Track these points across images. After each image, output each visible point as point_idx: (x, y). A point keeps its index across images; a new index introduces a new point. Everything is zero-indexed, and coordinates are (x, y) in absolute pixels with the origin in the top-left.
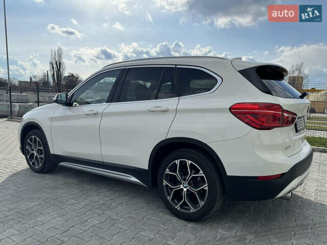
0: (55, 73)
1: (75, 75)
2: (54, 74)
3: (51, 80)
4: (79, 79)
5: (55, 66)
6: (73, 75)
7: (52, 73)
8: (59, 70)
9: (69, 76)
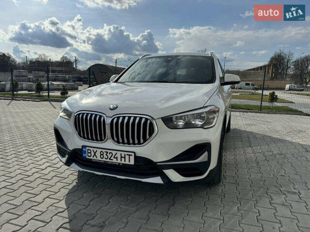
4: (11, 59)
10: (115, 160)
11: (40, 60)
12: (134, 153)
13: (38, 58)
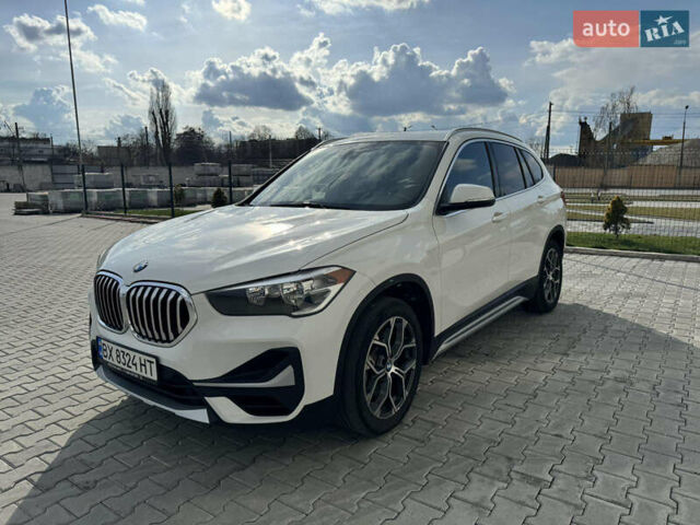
0: (159, 130)
1: (197, 131)
2: (157, 132)
3: (152, 141)
4: (204, 139)
5: (158, 117)
6: (192, 131)
7: (154, 129)
8: (165, 124)
9: (185, 133)
10: (133, 369)
11: (257, 138)
12: (157, 358)
13: (253, 135)
